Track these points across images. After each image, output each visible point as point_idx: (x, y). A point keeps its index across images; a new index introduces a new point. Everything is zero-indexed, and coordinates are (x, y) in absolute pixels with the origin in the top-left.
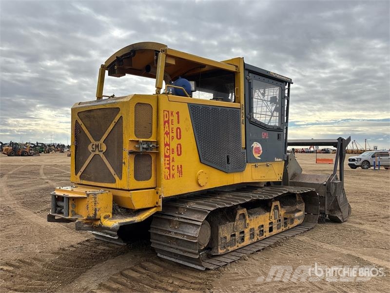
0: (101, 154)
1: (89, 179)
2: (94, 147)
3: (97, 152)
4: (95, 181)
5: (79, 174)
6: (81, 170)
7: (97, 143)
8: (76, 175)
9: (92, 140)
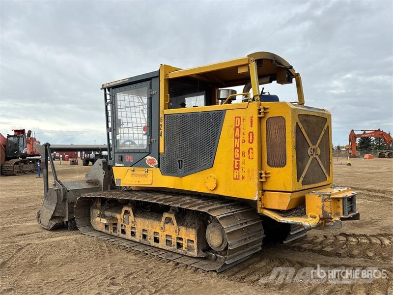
0: (317, 157)
1: (309, 183)
2: (312, 151)
3: (314, 156)
4: (313, 183)
5: (301, 179)
6: (302, 175)
7: (313, 147)
8: (298, 181)
9: (310, 144)
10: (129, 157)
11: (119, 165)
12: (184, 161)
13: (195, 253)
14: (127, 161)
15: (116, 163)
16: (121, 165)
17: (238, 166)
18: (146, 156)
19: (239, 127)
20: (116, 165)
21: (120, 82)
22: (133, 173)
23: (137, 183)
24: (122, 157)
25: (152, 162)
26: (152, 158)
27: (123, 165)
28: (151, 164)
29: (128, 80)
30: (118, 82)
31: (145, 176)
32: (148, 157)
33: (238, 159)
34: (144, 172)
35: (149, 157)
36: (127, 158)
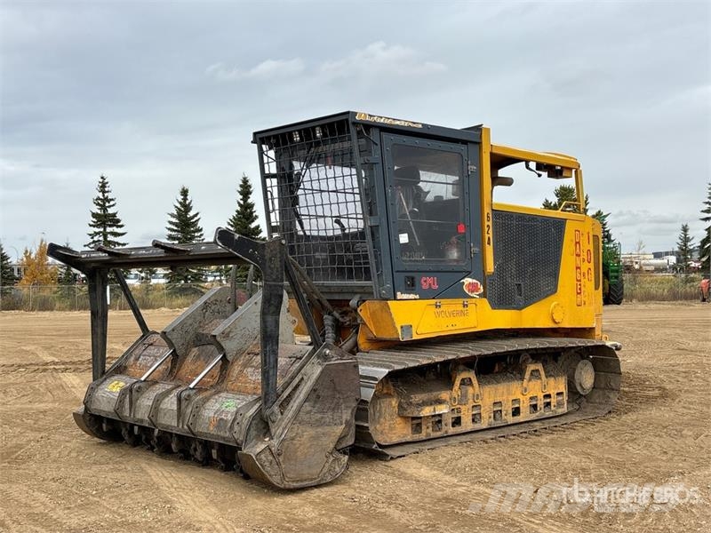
10: (430, 280)
11: (405, 296)
12: (522, 286)
13: (564, 409)
14: (425, 286)
15: (399, 293)
16: (412, 296)
17: (580, 289)
18: (463, 278)
19: (579, 243)
20: (399, 295)
21: (403, 124)
22: (438, 310)
23: (448, 329)
24: (413, 278)
25: (473, 288)
26: (475, 281)
27: (417, 297)
28: (472, 292)
29: (420, 126)
30: (398, 123)
31: (462, 313)
32: (466, 279)
33: (580, 281)
34: (461, 308)
35: (467, 281)
36: (425, 281)
